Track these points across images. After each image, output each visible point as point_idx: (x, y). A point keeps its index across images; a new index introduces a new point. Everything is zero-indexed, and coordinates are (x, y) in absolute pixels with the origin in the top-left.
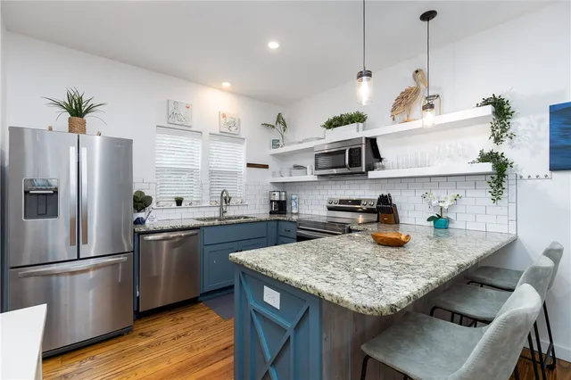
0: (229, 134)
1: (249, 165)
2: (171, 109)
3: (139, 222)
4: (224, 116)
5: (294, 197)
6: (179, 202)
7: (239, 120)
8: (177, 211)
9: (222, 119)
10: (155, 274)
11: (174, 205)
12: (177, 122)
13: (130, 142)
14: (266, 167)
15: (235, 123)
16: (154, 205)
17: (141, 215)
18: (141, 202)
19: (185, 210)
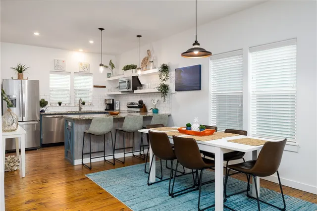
0: (84, 72)
1: (95, 86)
2: (56, 63)
3: (43, 111)
4: (81, 64)
5: (117, 102)
6: (60, 104)
7: (89, 65)
8: (59, 108)
9: (80, 65)
10: (52, 130)
11: (58, 105)
12: (59, 69)
13: (38, 82)
14: (105, 87)
15: (88, 67)
16: (49, 105)
17: (44, 109)
18: (43, 104)
19: (63, 108)
